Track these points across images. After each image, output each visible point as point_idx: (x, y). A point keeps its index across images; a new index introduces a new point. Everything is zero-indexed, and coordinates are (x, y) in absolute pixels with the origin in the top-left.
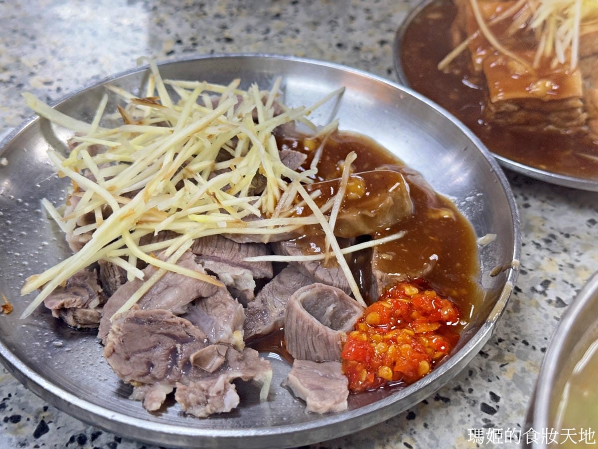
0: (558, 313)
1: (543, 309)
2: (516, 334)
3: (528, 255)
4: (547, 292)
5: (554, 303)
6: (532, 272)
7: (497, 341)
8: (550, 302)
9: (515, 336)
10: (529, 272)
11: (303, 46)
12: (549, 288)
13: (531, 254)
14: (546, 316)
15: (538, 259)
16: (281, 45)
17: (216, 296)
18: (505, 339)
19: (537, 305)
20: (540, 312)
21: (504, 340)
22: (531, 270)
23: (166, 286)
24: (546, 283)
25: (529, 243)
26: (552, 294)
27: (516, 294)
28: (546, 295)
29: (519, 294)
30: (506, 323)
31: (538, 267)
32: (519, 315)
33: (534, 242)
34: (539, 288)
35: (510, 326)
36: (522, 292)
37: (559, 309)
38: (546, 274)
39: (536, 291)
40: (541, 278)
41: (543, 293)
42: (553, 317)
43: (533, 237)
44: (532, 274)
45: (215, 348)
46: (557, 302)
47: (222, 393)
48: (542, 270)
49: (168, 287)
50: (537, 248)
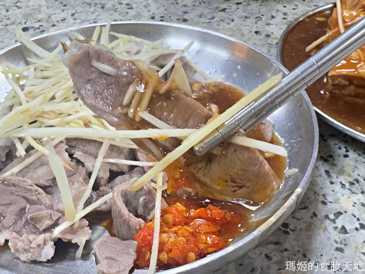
0: (339, 238)
1: (329, 232)
2: (300, 248)
3: (333, 191)
4: (337, 221)
5: (339, 230)
6: (331, 204)
7: (283, 250)
8: (336, 228)
9: (298, 249)
10: (329, 204)
11: (232, 29)
12: (339, 218)
13: (336, 191)
14: (329, 239)
15: (339, 195)
16: (218, 27)
17: (73, 177)
18: (290, 250)
19: (325, 229)
20: (326, 235)
21: (288, 250)
22: (331, 202)
23: (41, 164)
24: (338, 214)
25: (337, 182)
26: (340, 222)
27: (312, 218)
28: (335, 223)
29: (315, 218)
30: (296, 238)
31: (337, 201)
32: (308, 234)
33: (341, 183)
34: (332, 217)
35: (298, 241)
36: (317, 217)
37: (341, 235)
38: (341, 207)
39: (329, 219)
40: (336, 209)
41: (334, 221)
42: (334, 240)
43: (342, 179)
44: (331, 205)
45: (50, 213)
46: (341, 229)
47: (42, 246)
48: (339, 203)
49: (42, 165)
50: (342, 187)
